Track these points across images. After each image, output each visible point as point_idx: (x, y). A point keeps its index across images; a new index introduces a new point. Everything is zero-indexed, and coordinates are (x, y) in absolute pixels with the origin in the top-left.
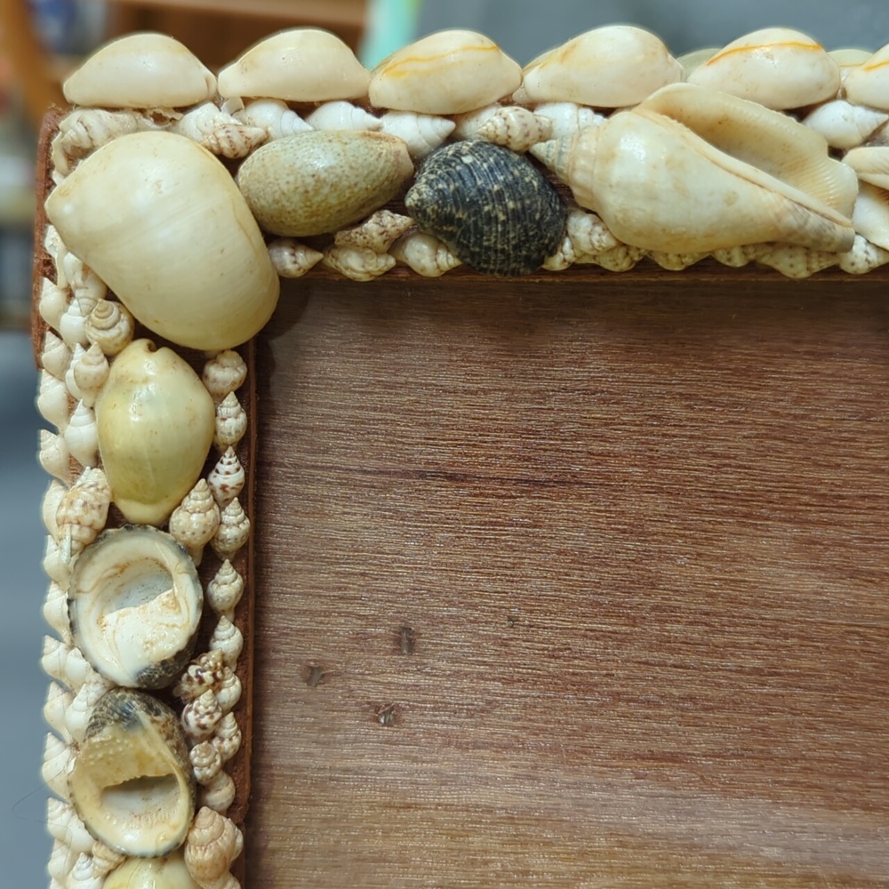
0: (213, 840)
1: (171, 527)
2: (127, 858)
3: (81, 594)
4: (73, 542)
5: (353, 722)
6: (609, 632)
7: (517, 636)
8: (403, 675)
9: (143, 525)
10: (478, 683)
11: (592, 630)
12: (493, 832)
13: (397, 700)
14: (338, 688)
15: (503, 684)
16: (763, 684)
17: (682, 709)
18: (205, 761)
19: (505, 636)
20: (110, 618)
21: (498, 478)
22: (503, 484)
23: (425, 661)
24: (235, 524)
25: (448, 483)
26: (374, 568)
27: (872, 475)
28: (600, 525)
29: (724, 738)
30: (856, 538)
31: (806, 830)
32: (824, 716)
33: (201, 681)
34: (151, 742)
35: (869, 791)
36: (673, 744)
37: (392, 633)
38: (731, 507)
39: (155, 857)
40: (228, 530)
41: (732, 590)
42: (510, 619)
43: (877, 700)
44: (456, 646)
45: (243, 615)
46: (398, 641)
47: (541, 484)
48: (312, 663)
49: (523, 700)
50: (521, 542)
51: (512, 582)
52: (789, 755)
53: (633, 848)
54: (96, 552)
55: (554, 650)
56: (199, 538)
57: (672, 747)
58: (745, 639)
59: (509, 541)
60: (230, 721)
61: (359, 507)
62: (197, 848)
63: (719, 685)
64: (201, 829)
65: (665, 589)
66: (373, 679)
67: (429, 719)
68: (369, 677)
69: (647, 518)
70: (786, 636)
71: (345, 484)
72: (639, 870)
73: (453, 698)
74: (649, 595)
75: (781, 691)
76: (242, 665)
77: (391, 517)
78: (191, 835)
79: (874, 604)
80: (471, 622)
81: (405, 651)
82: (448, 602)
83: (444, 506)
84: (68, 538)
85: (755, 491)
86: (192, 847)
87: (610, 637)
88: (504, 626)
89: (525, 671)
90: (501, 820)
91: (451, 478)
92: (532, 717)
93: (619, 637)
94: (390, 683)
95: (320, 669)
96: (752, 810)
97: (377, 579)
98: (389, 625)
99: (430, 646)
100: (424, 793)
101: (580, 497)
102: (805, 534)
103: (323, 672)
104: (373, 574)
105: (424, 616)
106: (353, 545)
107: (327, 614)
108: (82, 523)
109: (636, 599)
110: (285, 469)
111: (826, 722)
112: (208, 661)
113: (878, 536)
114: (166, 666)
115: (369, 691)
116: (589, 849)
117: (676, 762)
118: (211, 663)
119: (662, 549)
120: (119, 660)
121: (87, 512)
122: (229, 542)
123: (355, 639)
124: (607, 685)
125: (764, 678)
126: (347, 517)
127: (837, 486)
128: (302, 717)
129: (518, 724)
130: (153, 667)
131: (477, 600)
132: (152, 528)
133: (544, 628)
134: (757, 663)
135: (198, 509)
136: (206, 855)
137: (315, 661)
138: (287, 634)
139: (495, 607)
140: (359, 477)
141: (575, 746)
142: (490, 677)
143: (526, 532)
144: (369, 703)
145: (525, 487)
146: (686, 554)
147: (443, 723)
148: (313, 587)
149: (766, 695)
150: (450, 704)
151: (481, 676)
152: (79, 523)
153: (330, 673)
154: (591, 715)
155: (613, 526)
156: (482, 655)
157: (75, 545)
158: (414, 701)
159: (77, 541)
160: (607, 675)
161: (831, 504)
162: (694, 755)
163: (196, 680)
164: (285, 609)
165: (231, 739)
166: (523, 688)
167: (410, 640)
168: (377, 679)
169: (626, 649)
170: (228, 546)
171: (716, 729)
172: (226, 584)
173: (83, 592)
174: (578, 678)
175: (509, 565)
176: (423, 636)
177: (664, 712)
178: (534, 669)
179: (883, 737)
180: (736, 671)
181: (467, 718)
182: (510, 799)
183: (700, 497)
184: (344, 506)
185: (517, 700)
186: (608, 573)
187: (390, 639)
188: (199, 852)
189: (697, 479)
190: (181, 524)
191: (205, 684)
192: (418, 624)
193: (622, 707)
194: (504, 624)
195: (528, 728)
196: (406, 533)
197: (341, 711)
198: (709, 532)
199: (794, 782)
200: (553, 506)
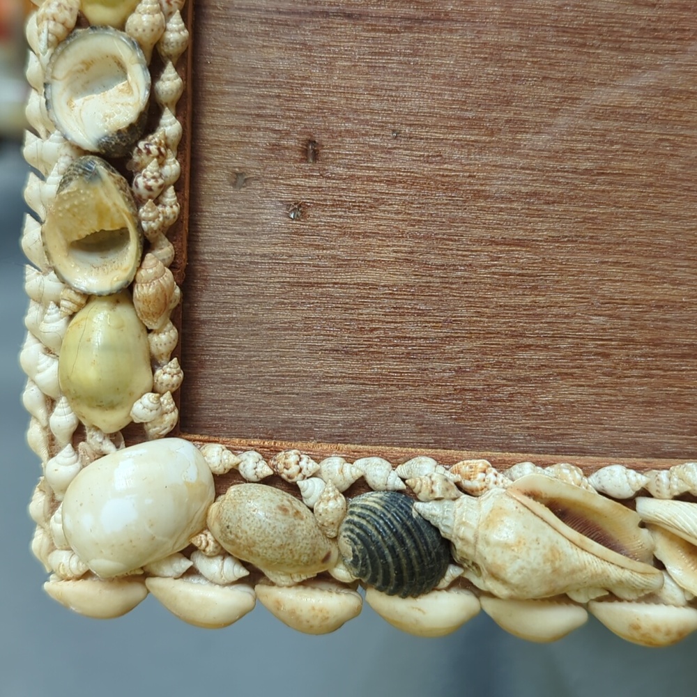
0: (156, 278)
1: (126, 28)
2: (88, 298)
3: (55, 81)
4: (50, 35)
5: (269, 217)
6: (472, 141)
7: (399, 146)
8: (309, 179)
9: (105, 27)
10: (367, 185)
11: (458, 140)
12: (378, 306)
13: (303, 199)
14: (258, 189)
15: (388, 185)
16: (593, 183)
17: (528, 203)
18: (151, 215)
19: (390, 146)
20: (78, 102)
21: (386, 17)
22: (390, 22)
23: (326, 167)
24: (176, 32)
25: (346, 21)
26: (286, 91)
27: (681, 13)
28: (466, 54)
29: (562, 226)
30: (667, 64)
31: (626, 302)
32: (641, 208)
33: (149, 152)
34: (108, 194)
35: (676, 270)
36: (521, 232)
37: (300, 145)
38: (570, 39)
39: (110, 295)
40: (171, 35)
41: (570, 106)
42: (394, 131)
43: (684, 195)
44: (351, 155)
45: (182, 113)
46: (305, 152)
47: (420, 21)
48: (237, 170)
49: (404, 198)
50: (403, 69)
51: (396, 101)
52: (613, 240)
53: (488, 317)
54: (67, 47)
55: (428, 156)
56: (148, 35)
57: (520, 234)
58: (579, 146)
59: (394, 68)
60: (171, 192)
61: (276, 41)
62: (143, 285)
63: (558, 183)
64: (146, 269)
65: (516, 106)
66: (285, 182)
67: (329, 214)
68: (282, 181)
69: (503, 49)
70: (612, 143)
71: (264, 23)
72: (492, 336)
73: (348, 197)
74: (505, 111)
75: (608, 188)
76: (181, 154)
77: (301, 50)
78: (138, 274)
79: (681, 117)
80: (363, 135)
81: (311, 160)
82: (345, 119)
83: (343, 40)
84: (45, 31)
85: (589, 25)
86: (139, 285)
87: (473, 145)
88: (389, 138)
89: (405, 174)
90: (385, 296)
91: (349, 16)
92: (410, 212)
93: (480, 145)
94: (298, 185)
95: (241, 174)
96: (583, 286)
97: (289, 100)
98: (298, 139)
99: (330, 155)
100: (324, 275)
101: (451, 31)
102: (627, 61)
103: (246, 177)
104: (285, 97)
105: (327, 130)
106: (270, 73)
107: (248, 128)
108: (57, 20)
109: (494, 114)
110: (217, 11)
111: (643, 213)
112: (154, 138)
113: (685, 62)
114: (121, 136)
115: (281, 193)
116: (453, 319)
117: (523, 246)
118: (156, 140)
119: (515, 74)
120: (84, 130)
121: (61, 11)
122: (172, 45)
123: (271, 149)
124: (470, 184)
125: (594, 178)
126: (265, 50)
127: (653, 22)
128: (229, 213)
129: (400, 217)
130: (110, 136)
131: (368, 117)
132: (112, 28)
133: (421, 139)
134: (588, 165)
135: (148, 11)
136: (150, 290)
137: (239, 168)
138: (217, 145)
139: (383, 122)
140: (275, 16)
141: (444, 235)
142: (377, 179)
143: (408, 61)
144: (281, 202)
145: (408, 23)
146: (534, 77)
147: (340, 217)
148: (237, 107)
149: (595, 191)
150: (346, 201)
151: (370, 179)
152: (54, 20)
153: (250, 178)
154: (457, 209)
155: (476, 55)
156: (372, 161)
157: (51, 38)
158: (317, 200)
159: (53, 34)
160: (470, 176)
161: (648, 36)
162: (537, 241)
163: (144, 151)
164: (216, 125)
165: (171, 207)
166: (403, 188)
167: (314, 151)
168: (289, 183)
169: (485, 155)
170: (171, 48)
171: (555, 220)
172: (169, 80)
173: (57, 79)
174: (447, 179)
175: (394, 88)
176: (325, 147)
177: (515, 205)
178: (413, 172)
179: (687, 226)
180: (572, 172)
181: (359, 213)
182: (391, 279)
183: (545, 31)
184: (264, 41)
185: (398, 198)
186: (472, 93)
187: (299, 151)
188: (145, 287)
189: (544, 16)
190: (134, 23)
191: (151, 155)
192: (322, 138)
193: (481, 202)
194: (389, 136)
195: (406, 221)
196: (313, 63)
197: (260, 208)
198: (552, 59)
199: (617, 262)
200: (429, 39)
